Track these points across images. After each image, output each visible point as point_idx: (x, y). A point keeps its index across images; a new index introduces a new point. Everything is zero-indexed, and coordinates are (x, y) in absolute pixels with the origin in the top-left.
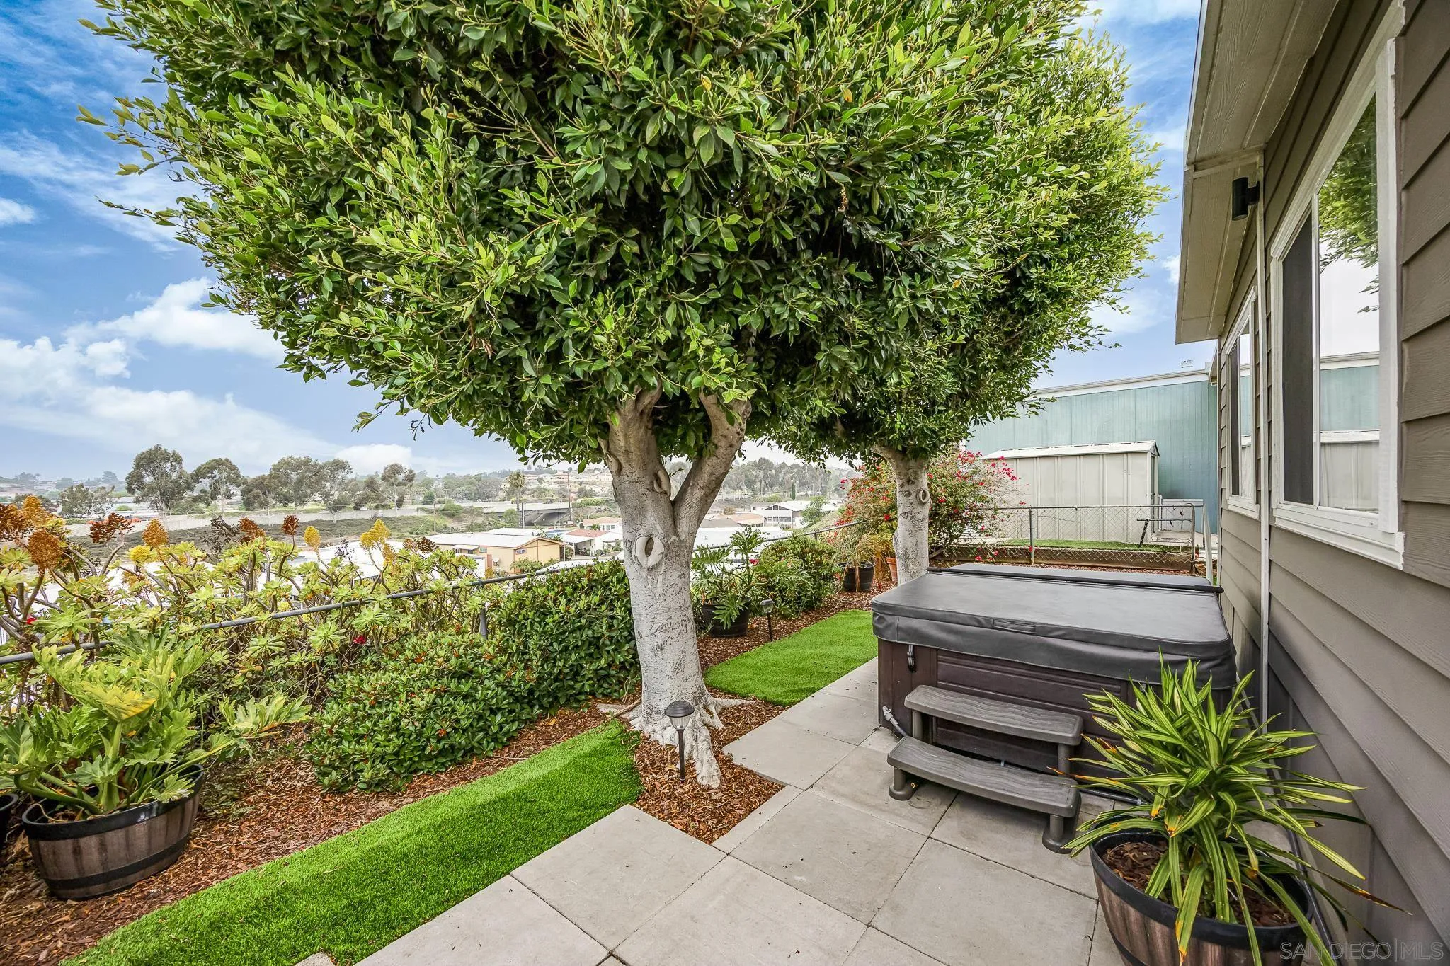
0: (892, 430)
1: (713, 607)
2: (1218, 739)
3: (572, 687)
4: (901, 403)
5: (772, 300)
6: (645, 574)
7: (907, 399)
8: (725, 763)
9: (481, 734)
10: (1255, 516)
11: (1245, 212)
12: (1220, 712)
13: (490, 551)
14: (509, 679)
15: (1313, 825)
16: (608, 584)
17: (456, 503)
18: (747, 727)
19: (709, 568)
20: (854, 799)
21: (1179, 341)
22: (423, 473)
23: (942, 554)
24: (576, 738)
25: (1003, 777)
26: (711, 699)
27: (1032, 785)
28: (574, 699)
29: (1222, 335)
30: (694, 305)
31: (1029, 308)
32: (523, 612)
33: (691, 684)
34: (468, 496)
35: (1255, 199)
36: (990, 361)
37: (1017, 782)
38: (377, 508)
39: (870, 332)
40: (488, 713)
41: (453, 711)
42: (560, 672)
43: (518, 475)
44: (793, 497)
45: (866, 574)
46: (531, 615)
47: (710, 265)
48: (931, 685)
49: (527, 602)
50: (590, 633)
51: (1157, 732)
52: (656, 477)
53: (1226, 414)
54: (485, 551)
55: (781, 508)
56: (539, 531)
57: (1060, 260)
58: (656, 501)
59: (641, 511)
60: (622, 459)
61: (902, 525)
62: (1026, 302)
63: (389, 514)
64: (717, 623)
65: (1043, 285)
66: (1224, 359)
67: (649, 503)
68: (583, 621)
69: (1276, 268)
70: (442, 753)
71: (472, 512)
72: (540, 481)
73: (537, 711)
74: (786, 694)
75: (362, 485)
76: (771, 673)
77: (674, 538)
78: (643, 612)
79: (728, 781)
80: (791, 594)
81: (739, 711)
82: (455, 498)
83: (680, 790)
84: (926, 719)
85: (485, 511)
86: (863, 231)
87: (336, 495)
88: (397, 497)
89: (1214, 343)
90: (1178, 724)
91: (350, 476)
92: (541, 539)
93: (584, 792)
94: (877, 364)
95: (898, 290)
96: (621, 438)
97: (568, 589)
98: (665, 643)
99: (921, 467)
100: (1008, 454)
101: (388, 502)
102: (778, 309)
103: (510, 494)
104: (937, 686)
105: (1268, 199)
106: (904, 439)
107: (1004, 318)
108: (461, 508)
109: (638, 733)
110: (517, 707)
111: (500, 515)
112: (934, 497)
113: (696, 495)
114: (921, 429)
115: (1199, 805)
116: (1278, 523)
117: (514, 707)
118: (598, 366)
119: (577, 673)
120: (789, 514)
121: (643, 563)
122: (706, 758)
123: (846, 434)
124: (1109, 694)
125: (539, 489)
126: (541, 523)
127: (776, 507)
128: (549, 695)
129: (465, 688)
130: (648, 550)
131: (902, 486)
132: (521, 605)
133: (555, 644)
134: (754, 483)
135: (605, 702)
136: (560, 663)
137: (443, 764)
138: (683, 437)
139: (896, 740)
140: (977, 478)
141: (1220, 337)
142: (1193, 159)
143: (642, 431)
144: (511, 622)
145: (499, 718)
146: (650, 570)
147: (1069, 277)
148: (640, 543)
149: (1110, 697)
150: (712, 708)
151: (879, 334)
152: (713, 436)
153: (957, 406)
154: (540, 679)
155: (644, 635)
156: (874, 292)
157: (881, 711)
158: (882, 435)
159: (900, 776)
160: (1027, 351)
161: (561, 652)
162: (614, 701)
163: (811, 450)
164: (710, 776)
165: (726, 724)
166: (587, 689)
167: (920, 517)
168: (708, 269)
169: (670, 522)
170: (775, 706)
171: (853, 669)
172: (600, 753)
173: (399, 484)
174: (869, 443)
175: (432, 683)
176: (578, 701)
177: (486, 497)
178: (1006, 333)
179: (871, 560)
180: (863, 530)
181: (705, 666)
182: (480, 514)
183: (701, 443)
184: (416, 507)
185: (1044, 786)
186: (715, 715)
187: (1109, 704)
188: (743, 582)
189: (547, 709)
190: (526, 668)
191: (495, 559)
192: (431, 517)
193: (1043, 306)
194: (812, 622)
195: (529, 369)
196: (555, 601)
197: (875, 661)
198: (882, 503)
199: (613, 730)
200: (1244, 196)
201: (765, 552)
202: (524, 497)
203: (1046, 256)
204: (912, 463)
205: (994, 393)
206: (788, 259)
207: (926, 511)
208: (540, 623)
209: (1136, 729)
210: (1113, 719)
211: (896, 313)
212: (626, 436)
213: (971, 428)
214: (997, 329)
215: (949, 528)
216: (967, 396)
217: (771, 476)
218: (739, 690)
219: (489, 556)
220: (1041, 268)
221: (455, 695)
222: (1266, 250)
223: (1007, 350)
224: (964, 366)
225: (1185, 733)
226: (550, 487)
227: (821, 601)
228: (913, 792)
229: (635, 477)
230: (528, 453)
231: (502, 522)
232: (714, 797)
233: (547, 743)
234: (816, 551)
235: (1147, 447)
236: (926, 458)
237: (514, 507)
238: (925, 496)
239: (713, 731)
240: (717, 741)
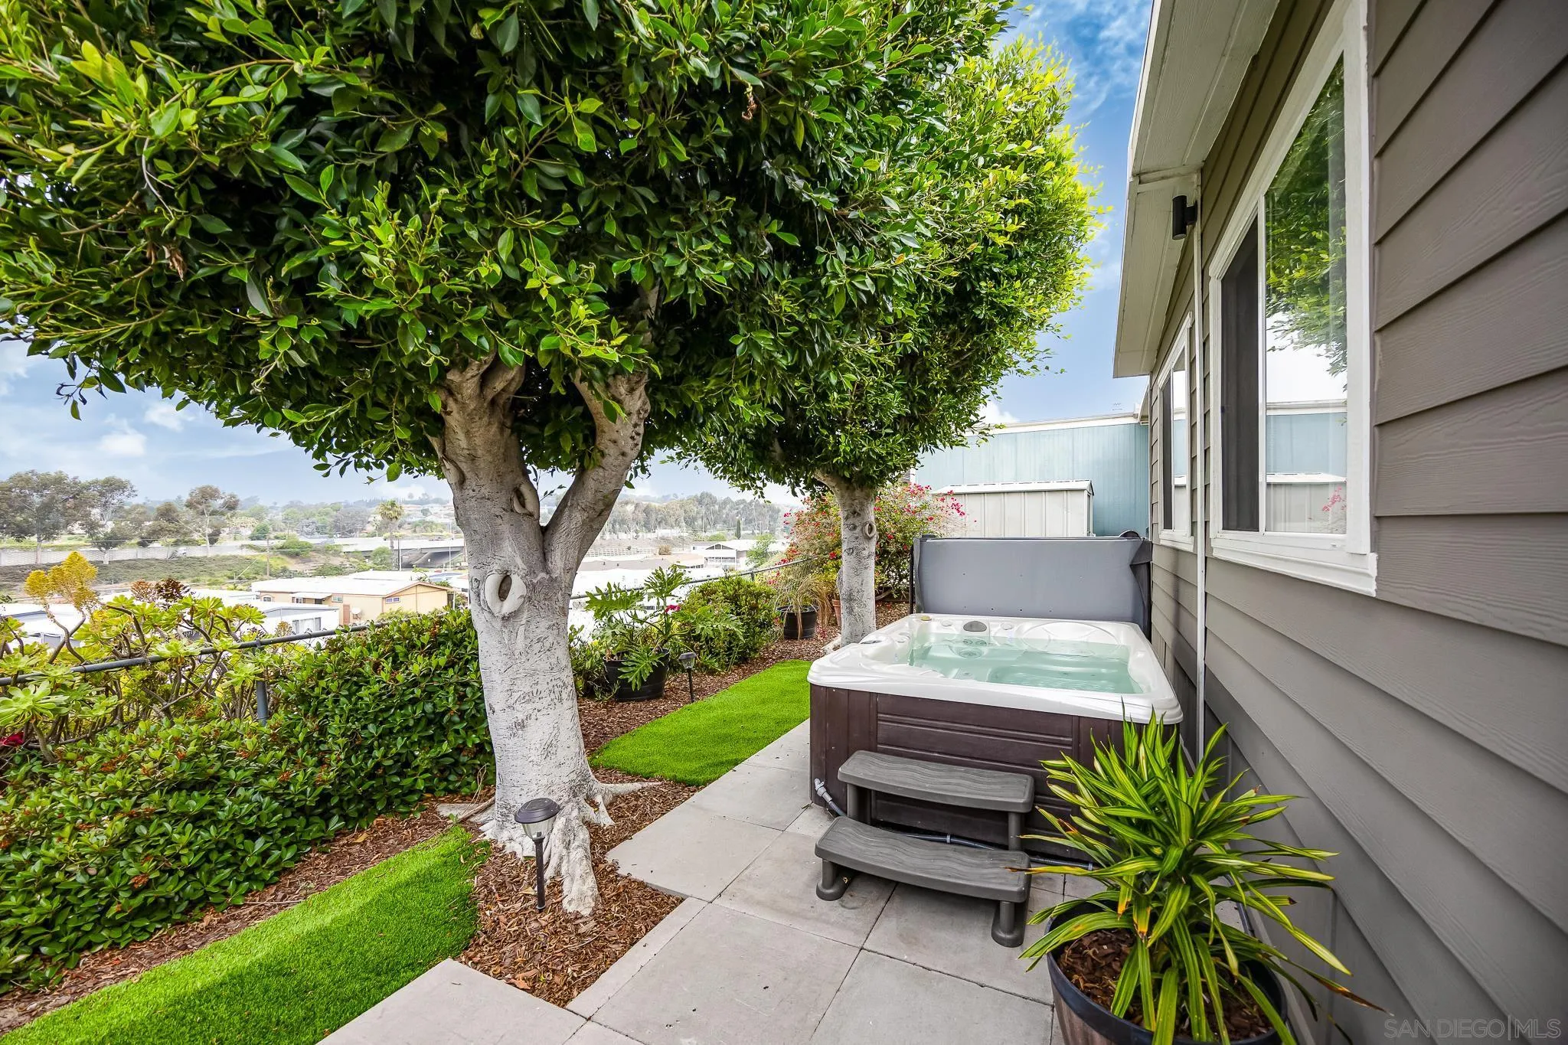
0: (836, 453)
1: (619, 665)
2: (1192, 810)
3: (397, 785)
4: (846, 423)
5: (664, 249)
6: (498, 624)
7: (851, 418)
8: (604, 873)
9: (228, 871)
10: (1190, 549)
11: (1183, 231)
12: (1191, 773)
13: (346, 600)
14: (285, 785)
15: (1287, 903)
16: (462, 640)
17: (302, 539)
18: (646, 819)
19: (617, 616)
20: (773, 907)
21: (1116, 375)
22: (253, 500)
23: (891, 595)
24: (392, 859)
25: (948, 858)
26: (598, 785)
27: (978, 866)
28: (400, 801)
29: (1154, 371)
30: (541, 234)
31: (979, 326)
32: (322, 683)
33: (565, 770)
34: (320, 530)
35: (1193, 220)
36: (939, 383)
37: (963, 864)
38: (176, 544)
39: (801, 319)
40: (240, 838)
41: (169, 842)
42: (378, 765)
43: (393, 504)
44: (738, 536)
45: (809, 618)
46: (333, 686)
47: (564, 180)
48: (870, 750)
49: (329, 669)
50: (429, 707)
51: (1124, 805)
52: (520, 495)
53: (1159, 449)
54: (340, 601)
55: (725, 548)
56: (420, 575)
57: (1010, 277)
58: (517, 528)
59: (495, 540)
60: (464, 467)
61: (846, 561)
62: (976, 320)
63: (196, 552)
64: (625, 683)
65: (992, 302)
66: (1157, 393)
67: (505, 528)
68: (418, 692)
69: (1215, 289)
70: (143, 911)
71: (326, 550)
72: (425, 512)
73: (335, 823)
74: (702, 770)
75: (153, 514)
76: (688, 744)
77: (543, 575)
78: (496, 677)
79: (607, 902)
80: (720, 644)
81: (637, 798)
82: (301, 532)
83: (534, 925)
84: (863, 794)
85: (345, 549)
86: (788, 179)
87: (109, 526)
88: (209, 531)
89: (1146, 380)
90: (1145, 790)
91: (134, 501)
92: (422, 584)
93: (380, 947)
94: (810, 362)
95: (832, 264)
96: (461, 436)
97: (399, 649)
98: (529, 717)
99: (868, 497)
100: (956, 490)
101: (196, 536)
102: (670, 260)
103: (380, 530)
104: (876, 750)
105: (1205, 217)
106: (848, 465)
107: (953, 335)
108: (310, 546)
109: (487, 844)
110: (299, 823)
111: (367, 555)
112: (882, 533)
113: (576, 518)
114: (867, 453)
115: (1172, 896)
116: (1216, 554)
117: (293, 823)
118: (375, 306)
119: (407, 764)
120: (733, 554)
121: (496, 609)
122: (578, 871)
123: (787, 458)
124: (1068, 758)
125: (424, 522)
126: (424, 565)
127: (718, 547)
128: (360, 798)
129: (195, 804)
130: (503, 592)
131: (847, 518)
132: (321, 675)
133: (372, 728)
134: (694, 519)
135: (451, 801)
136: (377, 754)
137: (144, 929)
138: (555, 437)
139: (830, 819)
140: (926, 514)
141: (1152, 373)
142: (1137, 170)
143: (494, 429)
144: (303, 698)
145: (260, 844)
146: (506, 619)
147: (1018, 295)
148: (491, 583)
149: (1070, 762)
150: (599, 799)
151: (812, 323)
152: (598, 439)
153: (905, 430)
154: (343, 776)
155: (496, 708)
156: (802, 260)
157: (812, 785)
158: (822, 459)
159: (830, 870)
160: (976, 375)
161: (381, 736)
162: (464, 799)
163: (746, 476)
164: (582, 898)
165: (616, 818)
166: (421, 785)
167: (866, 553)
168: (561, 187)
169: (538, 554)
170: (690, 785)
171: (787, 731)
172: (424, 880)
173: (213, 513)
174: (811, 468)
175: (127, 804)
176: (407, 804)
177: (348, 532)
178: (955, 352)
179: (815, 603)
180: (807, 570)
181: (594, 741)
182: (337, 553)
183: (581, 447)
184: (239, 543)
185: (994, 866)
186: (602, 808)
187: (1067, 770)
188: (660, 632)
189: (356, 820)
190: (321, 763)
191: (355, 611)
192: (262, 558)
193: (992, 325)
194: (744, 676)
195: (258, 303)
196: (376, 667)
197: (807, 723)
198: (828, 539)
199: (450, 843)
200: (1184, 216)
201: (691, 595)
202: (402, 532)
203: (996, 270)
204: (858, 493)
205: (943, 417)
206: (687, 199)
207: (872, 547)
208: (348, 697)
209: (1102, 804)
210: (1072, 788)
211: (831, 292)
212: (467, 433)
213: (920, 455)
214: (946, 347)
215: (898, 567)
216: (917, 421)
217: (714, 513)
218: (641, 769)
219: (347, 608)
220: (991, 284)
221: (176, 819)
222: (1203, 272)
223: (957, 372)
224: (914, 384)
225: (1152, 801)
226: (440, 521)
227: (756, 651)
228: (844, 889)
229: (485, 491)
230: (330, 458)
231: (369, 563)
232: (583, 929)
233: (343, 873)
234: (751, 594)
235: (1085, 485)
236: (872, 487)
237: (387, 544)
238: (871, 529)
239: (594, 830)
240: (600, 842)
